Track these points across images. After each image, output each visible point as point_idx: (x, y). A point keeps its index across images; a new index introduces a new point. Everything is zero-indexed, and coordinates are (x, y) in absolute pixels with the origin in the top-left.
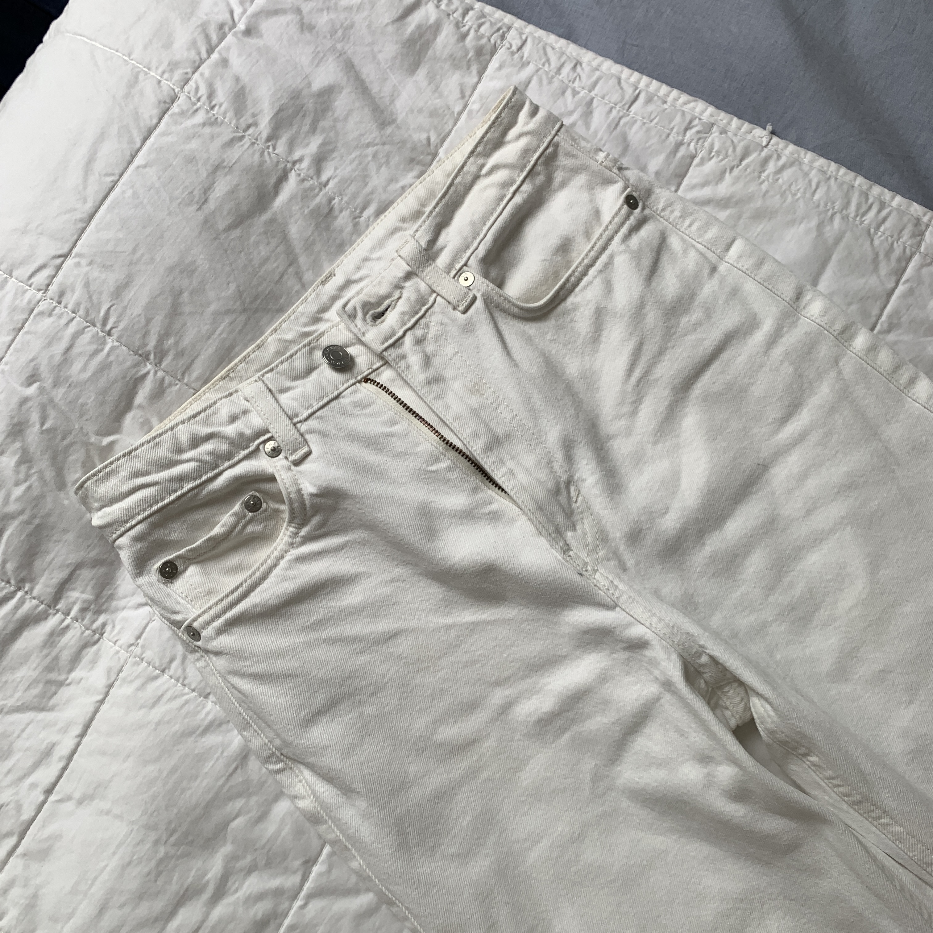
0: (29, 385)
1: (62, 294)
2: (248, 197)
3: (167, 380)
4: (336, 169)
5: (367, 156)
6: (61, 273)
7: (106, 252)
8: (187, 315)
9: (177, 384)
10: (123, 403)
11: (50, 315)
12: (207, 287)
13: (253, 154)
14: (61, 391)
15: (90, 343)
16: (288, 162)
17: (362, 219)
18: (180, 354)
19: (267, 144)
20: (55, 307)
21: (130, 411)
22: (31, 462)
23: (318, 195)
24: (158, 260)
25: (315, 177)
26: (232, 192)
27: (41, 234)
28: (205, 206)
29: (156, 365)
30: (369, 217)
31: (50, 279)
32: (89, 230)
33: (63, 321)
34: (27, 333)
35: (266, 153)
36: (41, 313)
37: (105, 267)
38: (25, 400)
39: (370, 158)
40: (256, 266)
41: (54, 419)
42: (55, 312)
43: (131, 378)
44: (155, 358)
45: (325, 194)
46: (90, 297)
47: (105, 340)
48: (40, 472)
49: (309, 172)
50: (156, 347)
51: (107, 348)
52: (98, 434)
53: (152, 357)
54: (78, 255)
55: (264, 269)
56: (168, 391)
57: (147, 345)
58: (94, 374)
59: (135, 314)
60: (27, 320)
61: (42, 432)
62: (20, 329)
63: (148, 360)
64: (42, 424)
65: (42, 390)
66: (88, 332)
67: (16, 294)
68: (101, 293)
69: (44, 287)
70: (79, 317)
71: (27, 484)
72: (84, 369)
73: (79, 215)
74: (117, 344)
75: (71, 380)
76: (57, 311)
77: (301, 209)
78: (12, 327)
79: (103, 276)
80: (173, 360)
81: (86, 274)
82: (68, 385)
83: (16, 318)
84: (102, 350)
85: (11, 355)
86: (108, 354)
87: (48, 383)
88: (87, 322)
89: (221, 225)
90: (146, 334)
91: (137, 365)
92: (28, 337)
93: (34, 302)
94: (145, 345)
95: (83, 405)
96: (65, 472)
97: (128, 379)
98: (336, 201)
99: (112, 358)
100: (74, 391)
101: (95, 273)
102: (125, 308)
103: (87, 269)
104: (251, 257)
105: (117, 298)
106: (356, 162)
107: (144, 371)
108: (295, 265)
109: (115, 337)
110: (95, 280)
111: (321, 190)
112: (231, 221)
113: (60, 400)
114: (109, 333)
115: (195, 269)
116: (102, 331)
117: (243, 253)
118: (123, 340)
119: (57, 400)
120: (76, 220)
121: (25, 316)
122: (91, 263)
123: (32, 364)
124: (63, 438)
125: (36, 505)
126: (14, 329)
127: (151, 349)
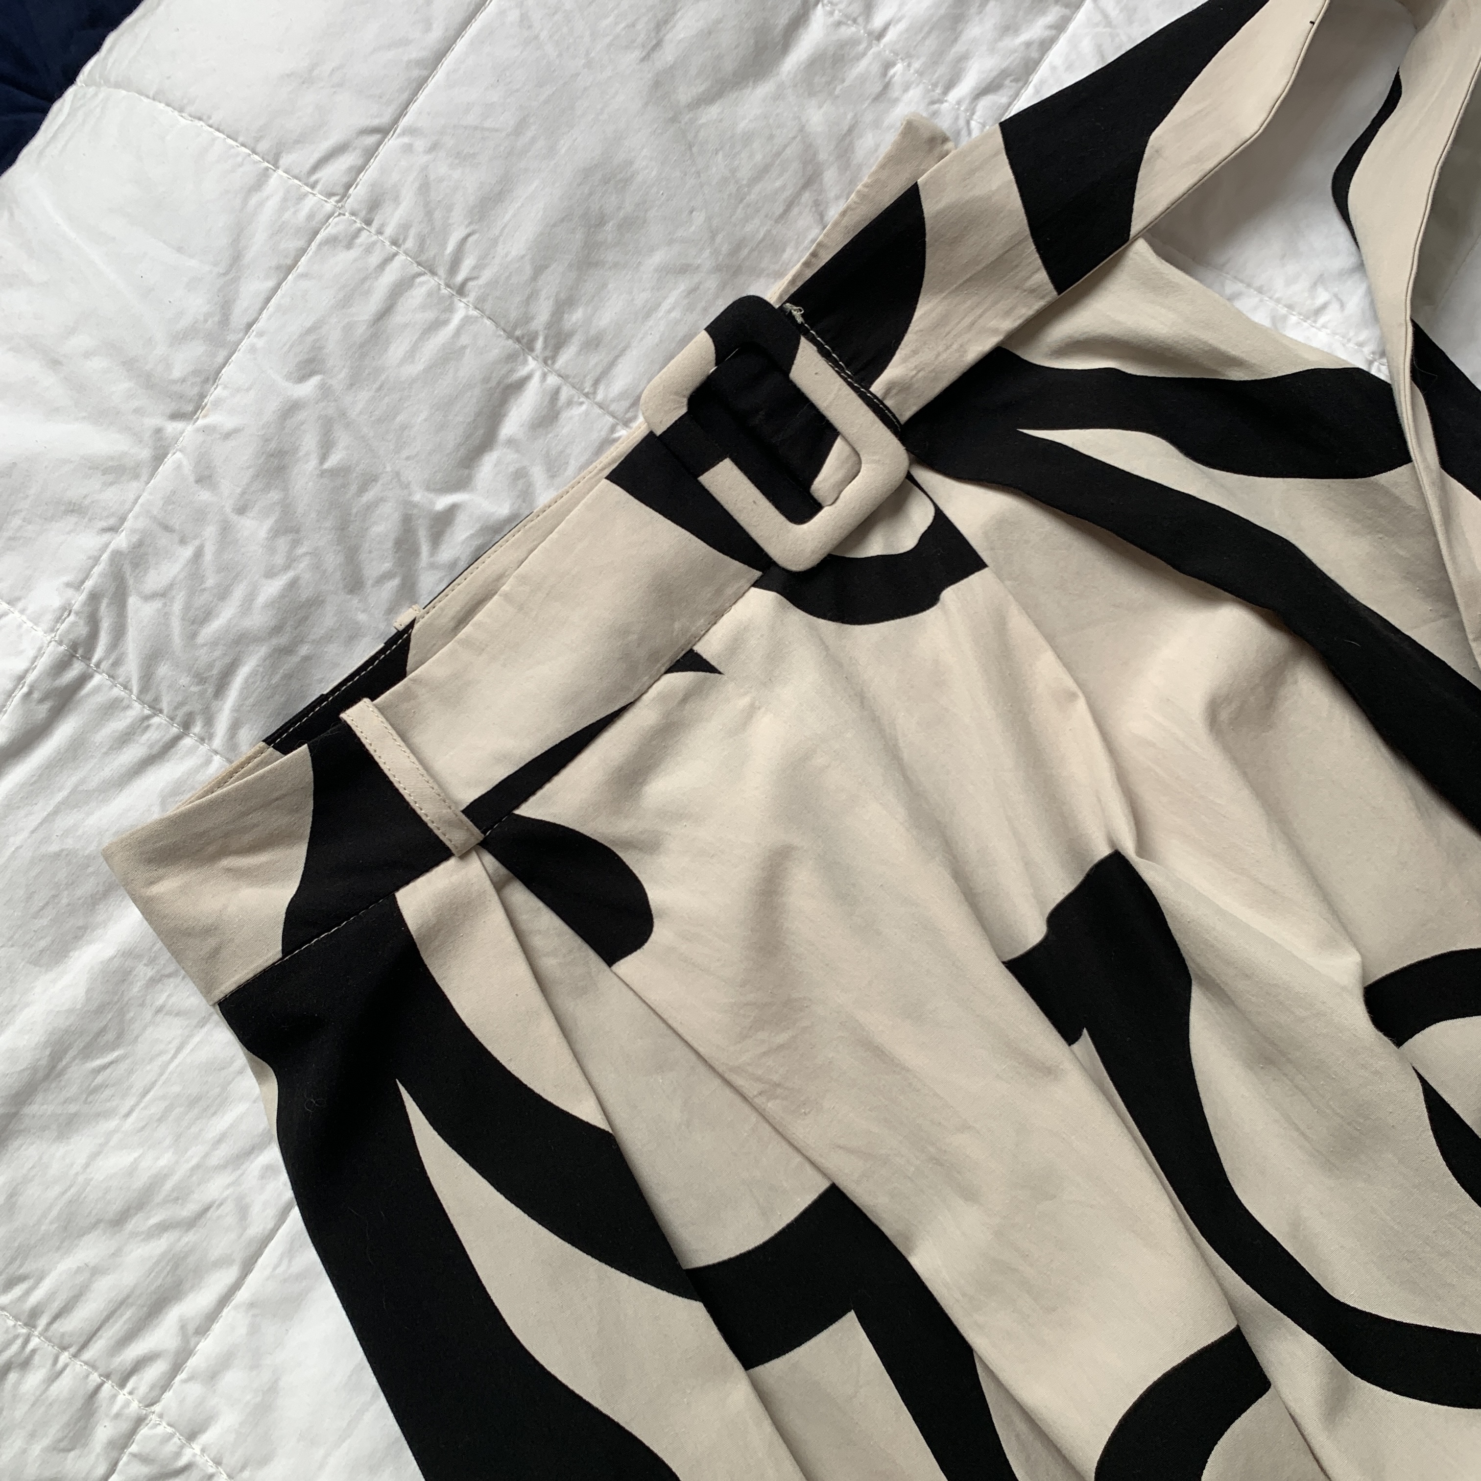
0: (302, 378)
1: (374, 205)
2: (736, 47)
3: (566, 392)
6: (374, 165)
7: (466, 128)
8: (610, 268)
9: (582, 403)
10: (481, 432)
11: (349, 246)
12: (652, 214)
14: (364, 396)
15: (424, 307)
17: (945, 105)
18: (593, 343)
20: (360, 230)
21: (491, 449)
22: (298, 531)
23: (864, 54)
24: (563, 151)
26: (709, 33)
27: (340, 85)
28: (656, 55)
29: (545, 362)
31: (353, 174)
32: (431, 84)
33: (375, 259)
34: (304, 276)
36: (332, 241)
37: (462, 158)
38: (292, 408)
40: (745, 182)
41: (347, 448)
42: (358, 241)
43: (499, 383)
44: (545, 348)
45: (879, 53)
46: (429, 214)
47: (452, 303)
48: (315, 553)
50: (549, 326)
51: (457, 319)
52: (428, 489)
53: (539, 344)
54: (411, 131)
55: (757, 188)
56: (565, 415)
57: (532, 318)
58: (429, 369)
59: (514, 253)
60: (303, 251)
61: (322, 474)
62: (290, 269)
63: (531, 349)
64: (323, 458)
65: (325, 391)
66: (422, 284)
67: (285, 200)
68: (450, 208)
69: (340, 189)
70: (407, 254)
71: (290, 574)
72: (411, 355)
73: (414, 53)
74: (476, 313)
75: (383, 377)
76: (364, 237)
78: (274, 263)
79: (456, 174)
80: (579, 353)
81: (425, 168)
82: (376, 386)
83: (283, 246)
84: (446, 322)
85: (269, 318)
86: (458, 333)
87: (339, 379)
88: (419, 264)
89: (685, 94)
90: (531, 298)
91: (511, 358)
92: (304, 284)
93: (320, 217)
94: (527, 319)
95: (404, 427)
96: (363, 556)
97: (493, 383)
98: (899, 67)
99: (464, 340)
100: (387, 400)
101: (441, 168)
102: (495, 242)
103: (424, 159)
104: (736, 163)
105: (481, 219)
107: (523, 372)
108: (815, 187)
109: (472, 297)
110: (441, 180)
112: (701, 89)
113: (361, 413)
114: (461, 291)
115: (632, 176)
116: (448, 286)
117: (721, 154)
118: (488, 306)
119: (353, 414)
120: (409, 62)
121: (301, 243)
122: (434, 147)
123: (310, 338)
124: (363, 489)
125: (306, 618)
126: (278, 268)
127: (540, 328)
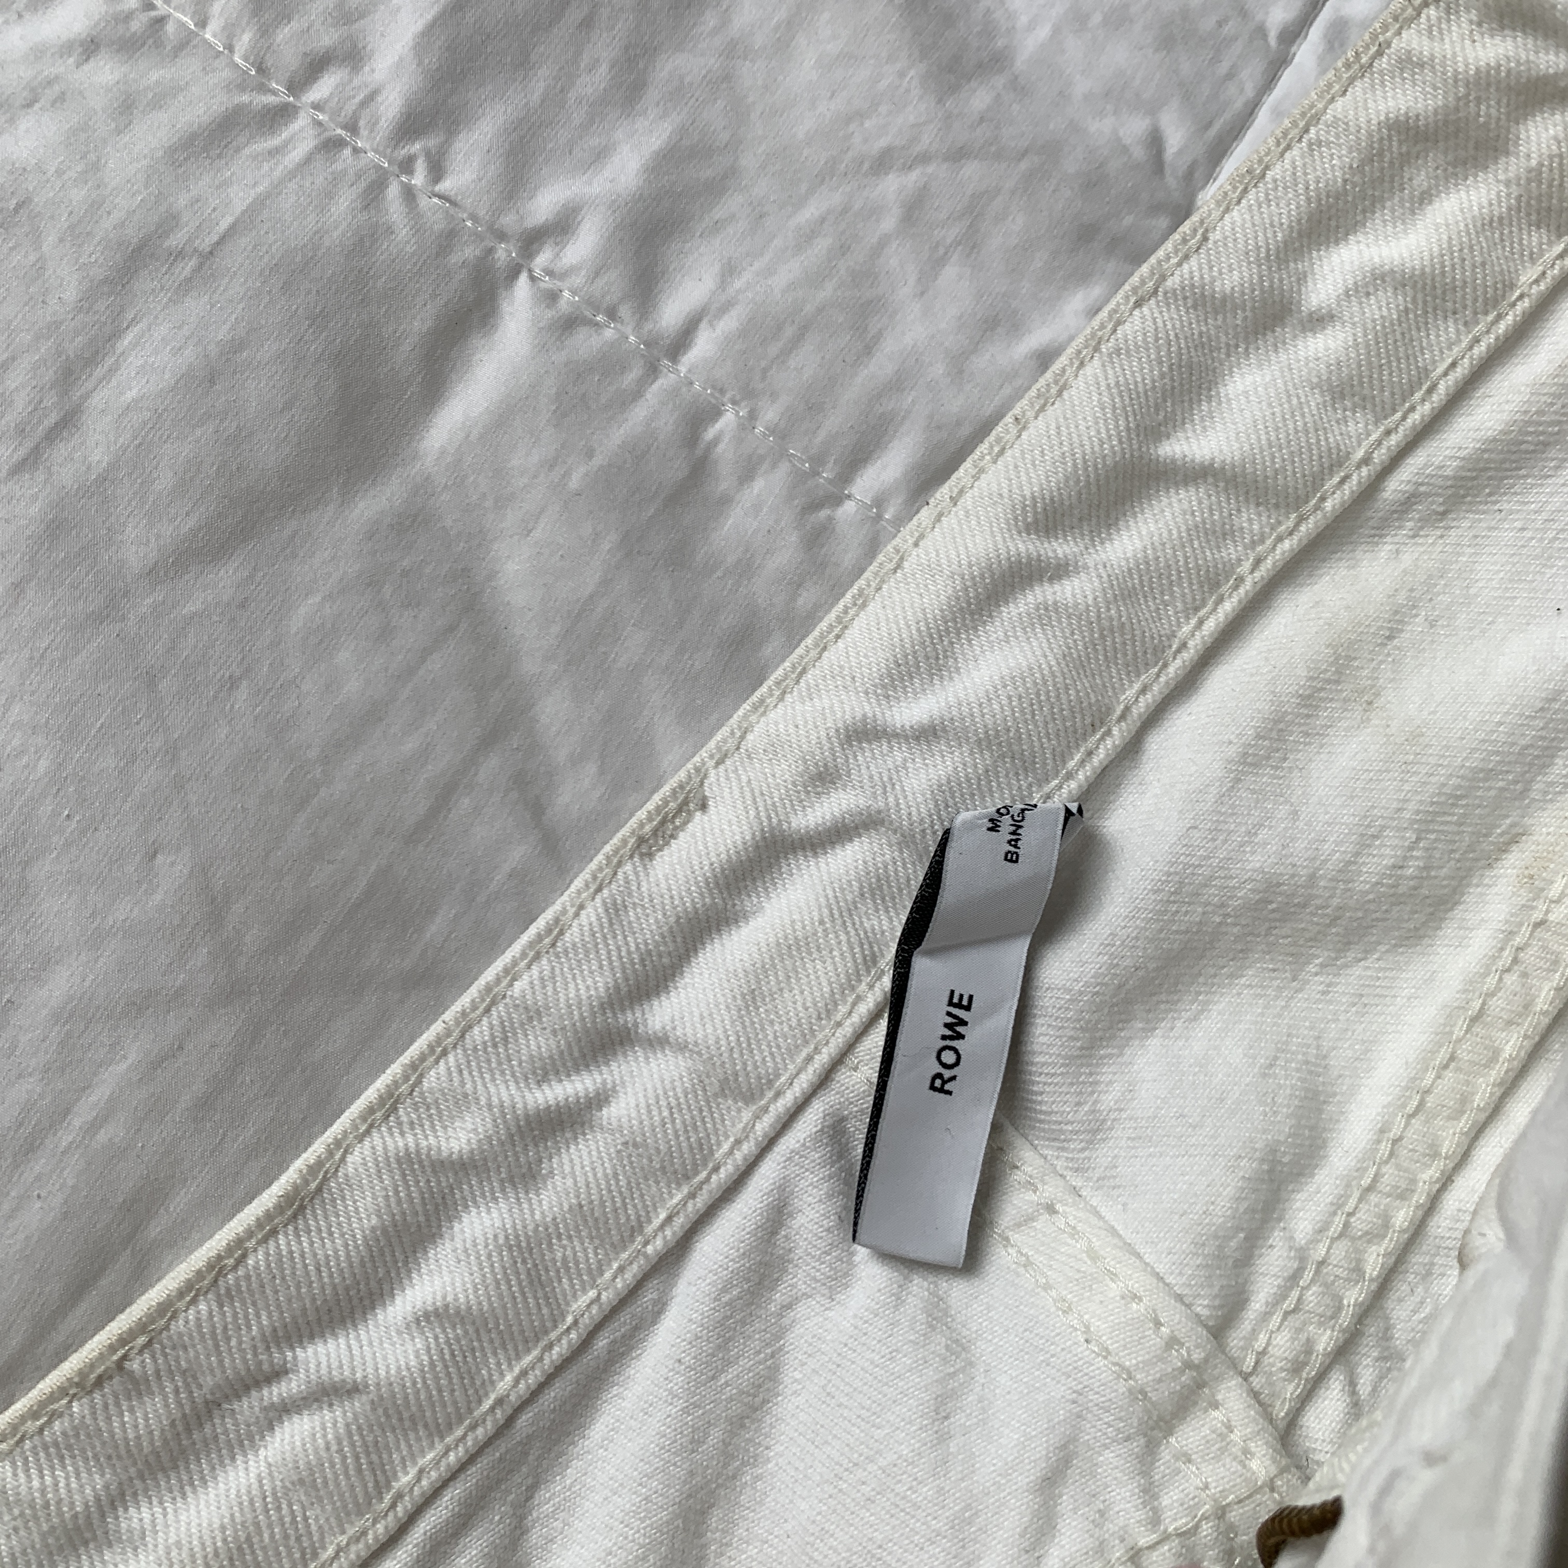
4: (729, 271)
5: (874, 212)
13: (329, 195)
16: (502, 236)
19: (403, 152)
25: (625, 311)
30: (879, 502)
35: (393, 191)
39: (888, 223)
49: (600, 282)
77: (552, 464)
106: (822, 245)
111: (653, 371)
